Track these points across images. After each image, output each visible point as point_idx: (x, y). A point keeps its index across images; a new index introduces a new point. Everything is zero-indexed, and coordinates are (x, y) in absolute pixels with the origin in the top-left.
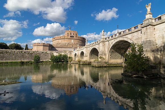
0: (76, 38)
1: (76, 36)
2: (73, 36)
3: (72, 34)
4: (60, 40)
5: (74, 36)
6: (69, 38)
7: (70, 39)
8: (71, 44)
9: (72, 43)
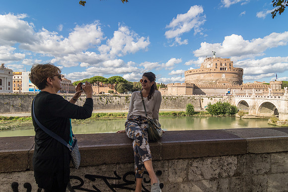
0: (230, 71)
1: (230, 68)
3: (223, 65)
4: (201, 75)
5: (226, 68)
6: (218, 71)
7: (220, 73)
9: (223, 79)
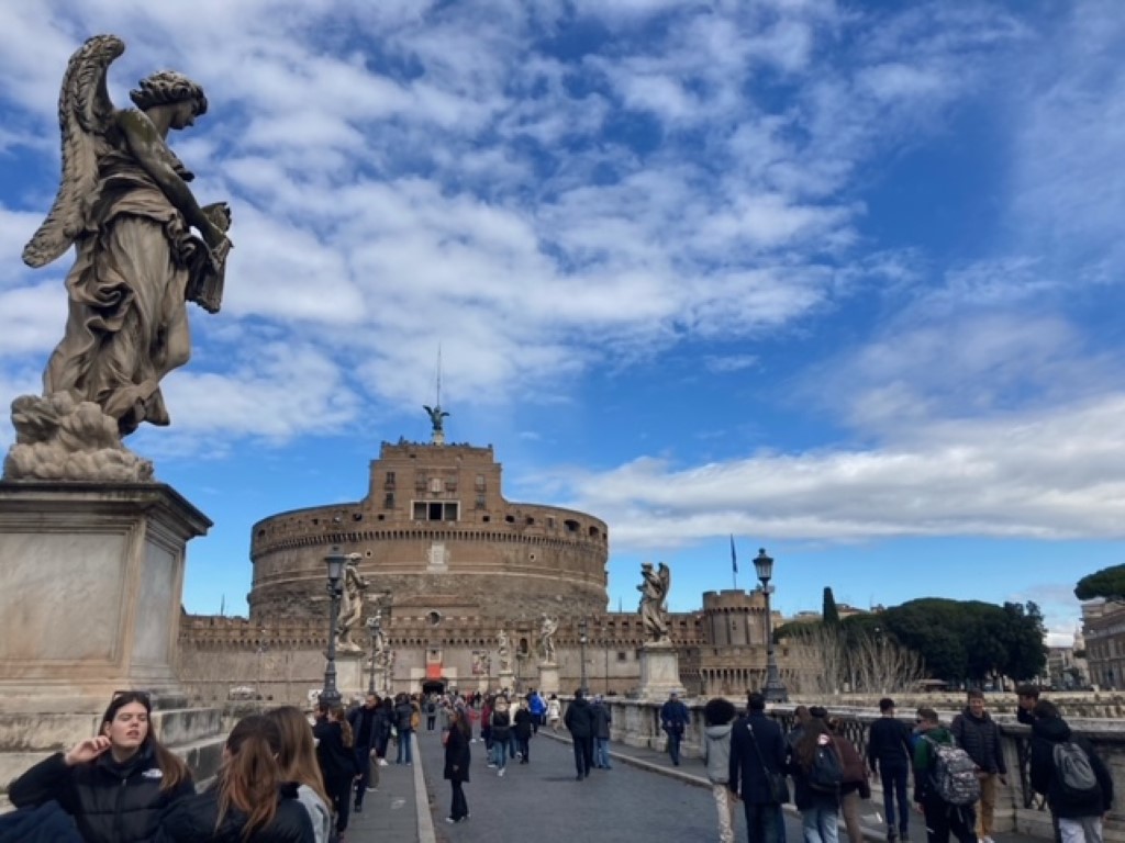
0: (481, 527)
1: (480, 506)
2: (443, 500)
3: (436, 485)
4: (308, 553)
5: (452, 507)
6: (398, 527)
7: (416, 534)
8: (422, 586)
9: (430, 579)
